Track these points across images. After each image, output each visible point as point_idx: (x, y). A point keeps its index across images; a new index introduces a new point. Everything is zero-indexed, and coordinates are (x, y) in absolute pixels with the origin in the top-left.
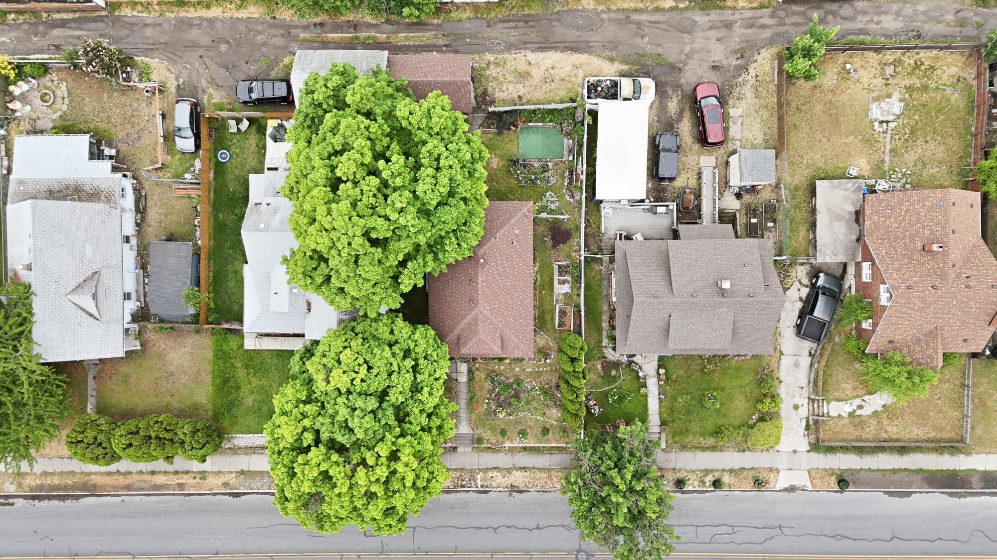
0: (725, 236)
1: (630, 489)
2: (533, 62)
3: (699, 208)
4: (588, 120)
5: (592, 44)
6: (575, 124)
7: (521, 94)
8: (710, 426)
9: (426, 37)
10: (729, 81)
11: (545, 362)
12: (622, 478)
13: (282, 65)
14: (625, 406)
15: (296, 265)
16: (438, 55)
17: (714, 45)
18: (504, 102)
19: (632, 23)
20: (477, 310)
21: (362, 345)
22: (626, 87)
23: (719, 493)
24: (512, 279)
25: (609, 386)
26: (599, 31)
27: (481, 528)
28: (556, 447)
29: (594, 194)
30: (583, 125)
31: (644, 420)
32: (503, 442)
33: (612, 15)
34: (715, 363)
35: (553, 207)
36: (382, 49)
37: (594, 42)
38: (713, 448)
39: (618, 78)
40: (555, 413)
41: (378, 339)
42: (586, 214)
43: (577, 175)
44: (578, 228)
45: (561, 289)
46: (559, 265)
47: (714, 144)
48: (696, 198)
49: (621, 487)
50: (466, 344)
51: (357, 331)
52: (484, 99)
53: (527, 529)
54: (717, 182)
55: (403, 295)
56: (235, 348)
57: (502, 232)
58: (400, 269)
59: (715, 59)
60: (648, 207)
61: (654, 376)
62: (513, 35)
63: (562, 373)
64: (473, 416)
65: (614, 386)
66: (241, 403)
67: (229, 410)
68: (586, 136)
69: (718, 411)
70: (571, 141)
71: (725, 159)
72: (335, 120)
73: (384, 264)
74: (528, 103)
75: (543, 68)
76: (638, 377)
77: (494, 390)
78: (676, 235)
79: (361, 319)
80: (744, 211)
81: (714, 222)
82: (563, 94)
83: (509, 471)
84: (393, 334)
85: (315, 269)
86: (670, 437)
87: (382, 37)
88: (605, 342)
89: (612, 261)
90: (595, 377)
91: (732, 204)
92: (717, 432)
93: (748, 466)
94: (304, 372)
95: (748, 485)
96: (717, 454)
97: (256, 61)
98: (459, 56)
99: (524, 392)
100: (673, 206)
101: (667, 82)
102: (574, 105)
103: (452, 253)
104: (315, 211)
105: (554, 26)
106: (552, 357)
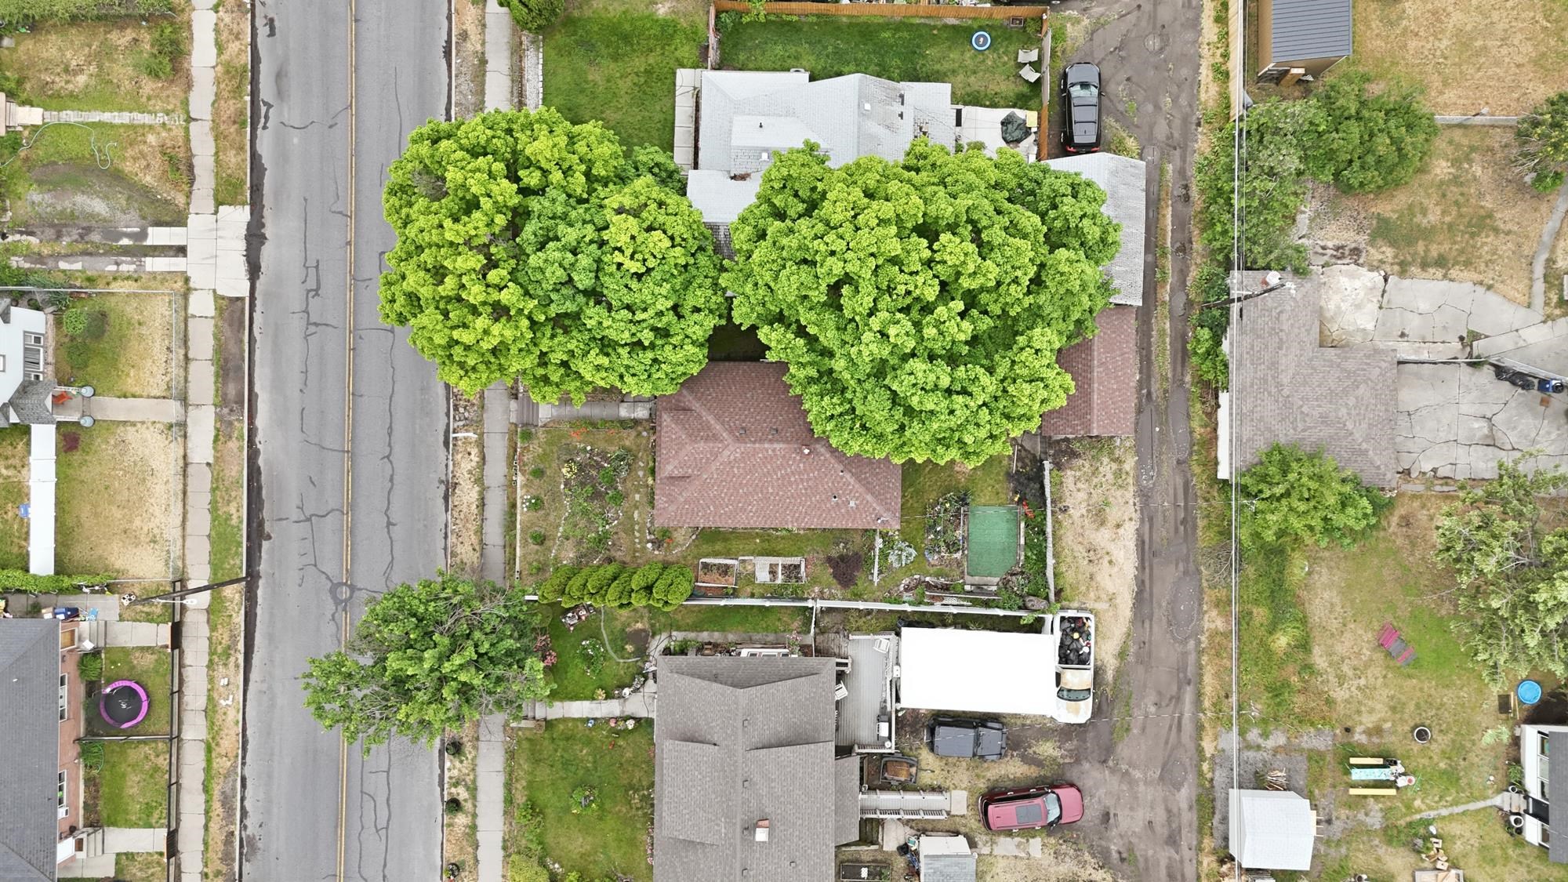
0: (839, 829)
1: (445, 677)
2: (1121, 531)
3: (886, 787)
4: (1027, 617)
5: (1147, 625)
6: (1021, 596)
7: (1071, 511)
8: (545, 797)
9: (1163, 363)
10: (1084, 839)
11: (648, 542)
12: (462, 667)
13: (1124, 135)
14: (576, 665)
15: (803, 165)
16: (1133, 384)
17: (1141, 815)
18: (1058, 484)
19: (1179, 689)
20: (730, 441)
21: (676, 265)
22: (1079, 678)
23: (439, 808)
24: (778, 494)
25: (610, 641)
26: (1168, 636)
27: (390, 435)
28: (515, 555)
29: (910, 625)
30: (1020, 608)
31: (554, 696)
32: (523, 473)
33: (1192, 658)
34: (642, 807)
35: (892, 558)
36: (1145, 296)
37: (1151, 628)
38: (509, 800)
39: (1092, 666)
40: (569, 555)
41: (686, 289)
42: (879, 611)
43: (942, 598)
44: (857, 597)
45: (761, 569)
46: (799, 566)
47: (985, 813)
48: (901, 783)
49: (446, 664)
50: (677, 421)
51: (699, 255)
52: (1064, 452)
53: (388, 508)
54: (926, 817)
55: (754, 328)
56: (678, 54)
57: (852, 481)
58: (794, 326)
59: (1120, 818)
60: (889, 709)
61: (623, 712)
62: (1163, 502)
63: (630, 569)
64: (565, 427)
65: (608, 647)
66: (591, 63)
67: (581, 43)
68: (1001, 613)
69: (568, 809)
70: (994, 588)
71: (963, 829)
72: (1030, 229)
73: (802, 303)
74: (1057, 522)
75: (1111, 547)
76: (622, 687)
77: (607, 460)
78: (843, 751)
79: (717, 261)
80: (879, 857)
81: (863, 811)
82: (1070, 577)
83: (479, 481)
84: (693, 312)
85: (796, 195)
86: (528, 734)
87: (1165, 294)
88: (678, 636)
89: (805, 650)
90: (623, 619)
91: (892, 838)
92: (534, 809)
93: (480, 854)
94: (637, 169)
95: (452, 854)
96: (499, 806)
97: (1130, 95)
98: (1132, 417)
99: (603, 507)
100: (890, 747)
101: (1085, 741)
102: (1052, 596)
103: (818, 407)
104: (887, 200)
105: (1177, 565)
106: (656, 552)
